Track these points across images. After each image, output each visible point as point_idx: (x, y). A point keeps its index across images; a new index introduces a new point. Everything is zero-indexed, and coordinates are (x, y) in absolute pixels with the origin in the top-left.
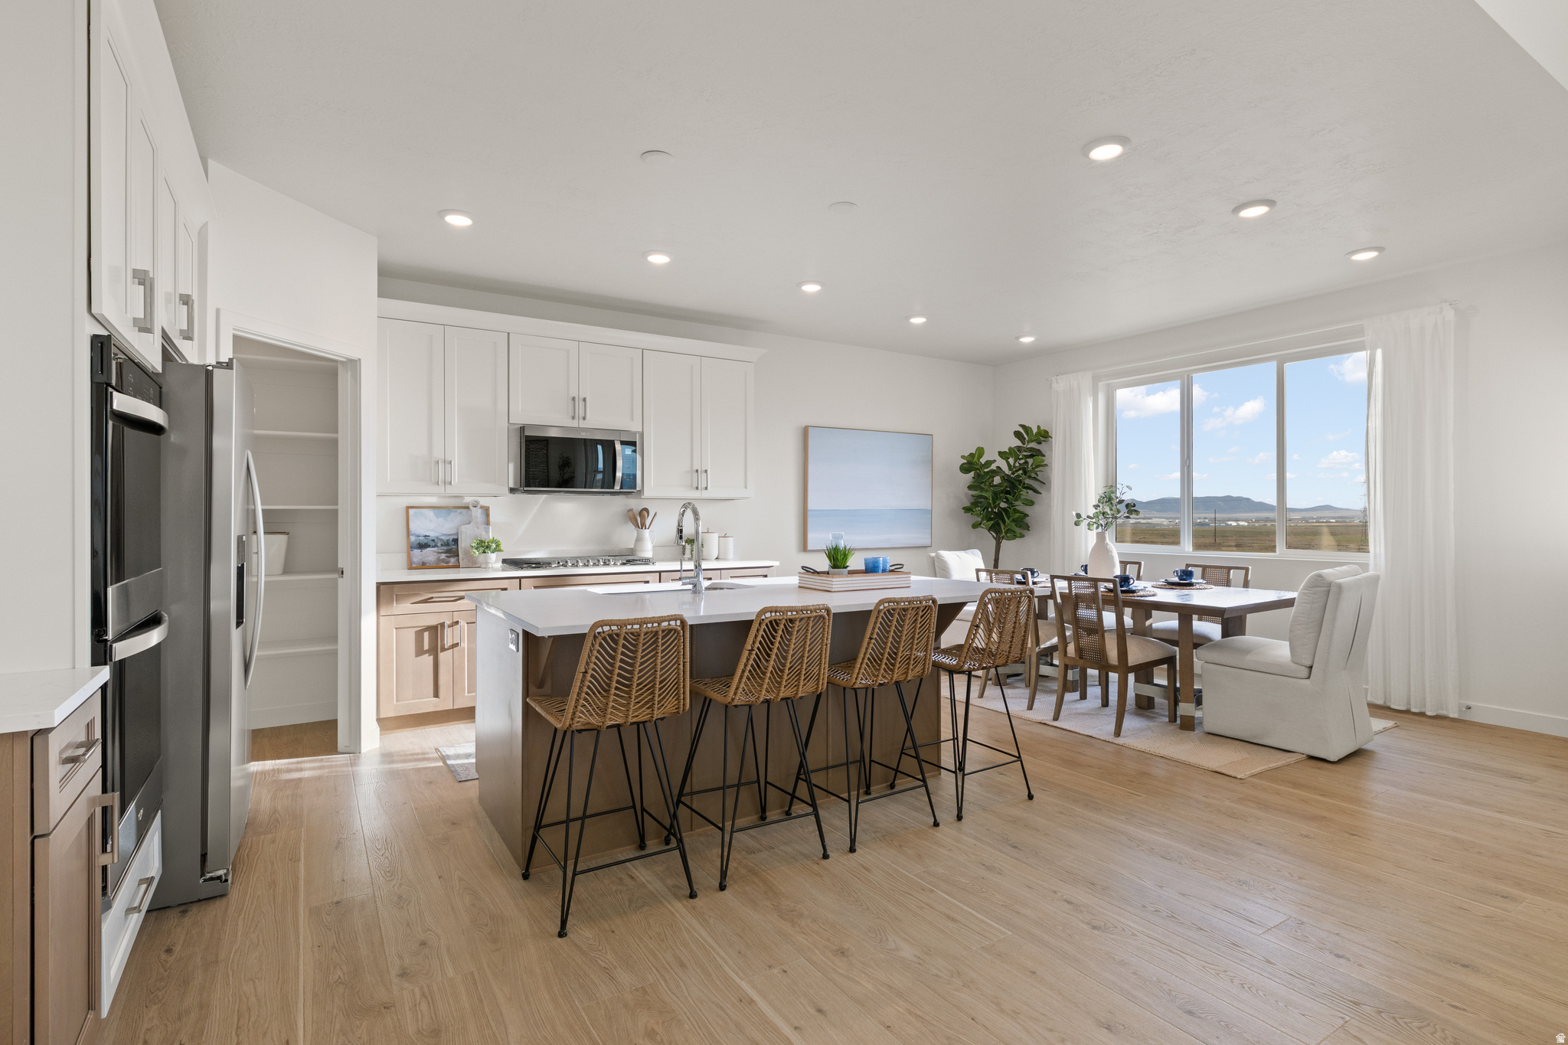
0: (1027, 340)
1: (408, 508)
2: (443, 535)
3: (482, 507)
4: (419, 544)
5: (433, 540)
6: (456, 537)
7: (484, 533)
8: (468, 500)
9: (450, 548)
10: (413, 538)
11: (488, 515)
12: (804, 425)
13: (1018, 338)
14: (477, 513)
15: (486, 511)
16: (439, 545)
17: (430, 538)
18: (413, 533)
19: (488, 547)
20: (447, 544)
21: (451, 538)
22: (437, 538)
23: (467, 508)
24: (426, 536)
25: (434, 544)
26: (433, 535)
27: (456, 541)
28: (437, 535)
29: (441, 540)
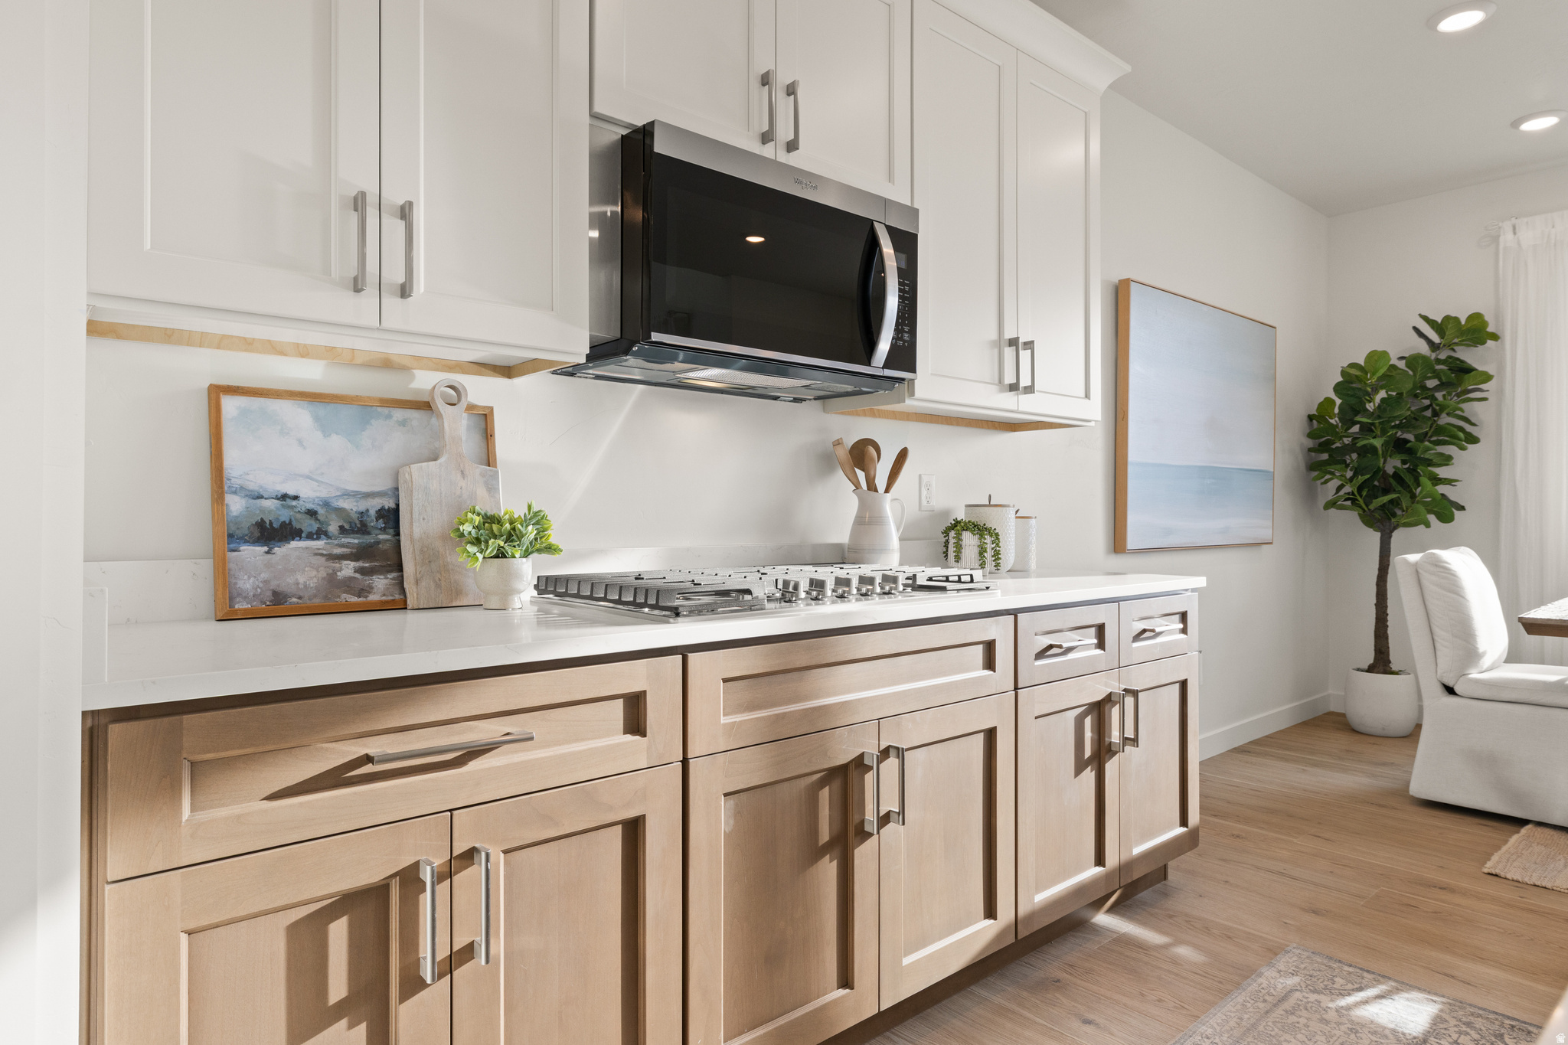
0: (1538, 125)
1: (217, 392)
2: (347, 494)
3: (471, 408)
4: (261, 524)
5: (312, 513)
6: (389, 504)
7: (481, 492)
8: (424, 381)
9: (369, 539)
10: (236, 505)
11: (487, 435)
12: (1119, 278)
14: (457, 424)
15: (484, 421)
16: (333, 528)
17: (301, 505)
18: (236, 482)
19: (513, 536)
20: (358, 526)
21: (374, 505)
22: (326, 504)
23: (425, 406)
24: (284, 497)
25: (315, 526)
26: (309, 493)
27: (391, 517)
28: (323, 493)
29: (339, 511)
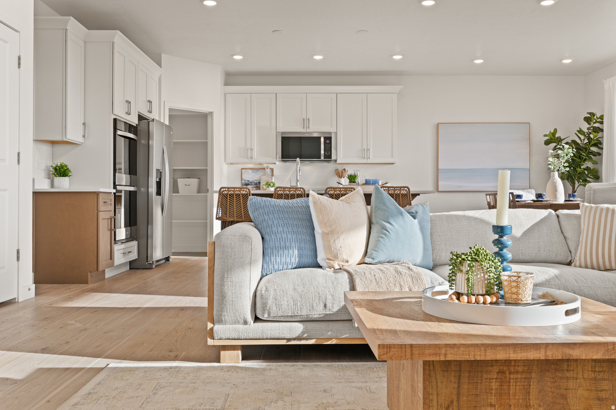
0: (567, 61)
1: (242, 169)
2: (256, 180)
3: (270, 169)
4: (246, 184)
5: (251, 182)
6: (259, 181)
7: (270, 179)
8: (265, 166)
9: (257, 185)
10: (243, 181)
11: (273, 172)
12: (437, 123)
13: (561, 60)
14: (268, 171)
15: (272, 170)
16: (253, 184)
17: (250, 181)
18: (243, 179)
19: (270, 185)
20: (256, 184)
21: (258, 181)
22: (253, 181)
23: (264, 169)
24: (248, 181)
25: (251, 184)
26: (251, 180)
27: (259, 183)
28: (252, 180)
29: (254, 182)
